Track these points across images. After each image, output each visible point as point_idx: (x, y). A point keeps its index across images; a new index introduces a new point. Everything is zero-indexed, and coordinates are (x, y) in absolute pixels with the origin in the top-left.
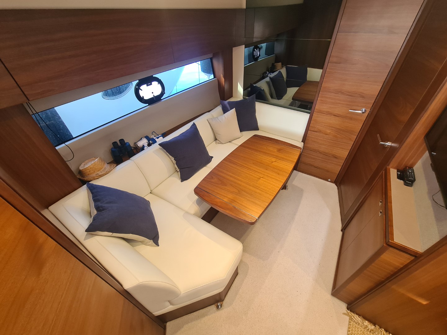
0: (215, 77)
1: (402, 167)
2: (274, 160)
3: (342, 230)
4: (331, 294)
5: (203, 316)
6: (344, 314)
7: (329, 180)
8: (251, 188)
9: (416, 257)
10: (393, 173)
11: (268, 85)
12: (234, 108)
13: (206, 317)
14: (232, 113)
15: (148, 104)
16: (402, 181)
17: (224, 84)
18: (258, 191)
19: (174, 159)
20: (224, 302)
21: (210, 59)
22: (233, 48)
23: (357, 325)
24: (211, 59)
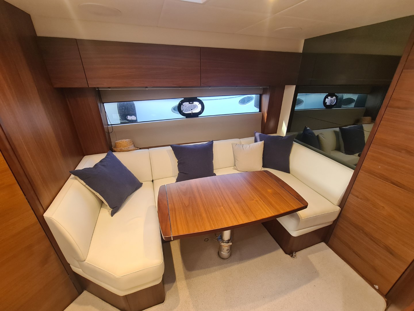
0: (260, 111)
7: (377, 287)
12: (263, 141)
17: (266, 118)
19: (177, 162)
21: (259, 95)
22: (286, 86)
24: (261, 95)
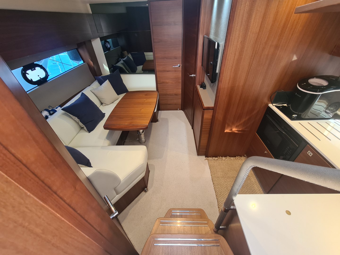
0: (84, 62)
1: (201, 83)
2: (145, 100)
3: (192, 129)
4: (197, 155)
5: (139, 200)
6: (205, 160)
7: (178, 109)
8: (138, 115)
9: (213, 109)
10: (198, 87)
11: (123, 65)
12: (107, 80)
13: (141, 200)
14: (107, 83)
15: (37, 85)
16: (202, 88)
17: (93, 65)
18: (143, 115)
19: (78, 118)
20: (148, 187)
23: (211, 161)
24: (77, 49)
